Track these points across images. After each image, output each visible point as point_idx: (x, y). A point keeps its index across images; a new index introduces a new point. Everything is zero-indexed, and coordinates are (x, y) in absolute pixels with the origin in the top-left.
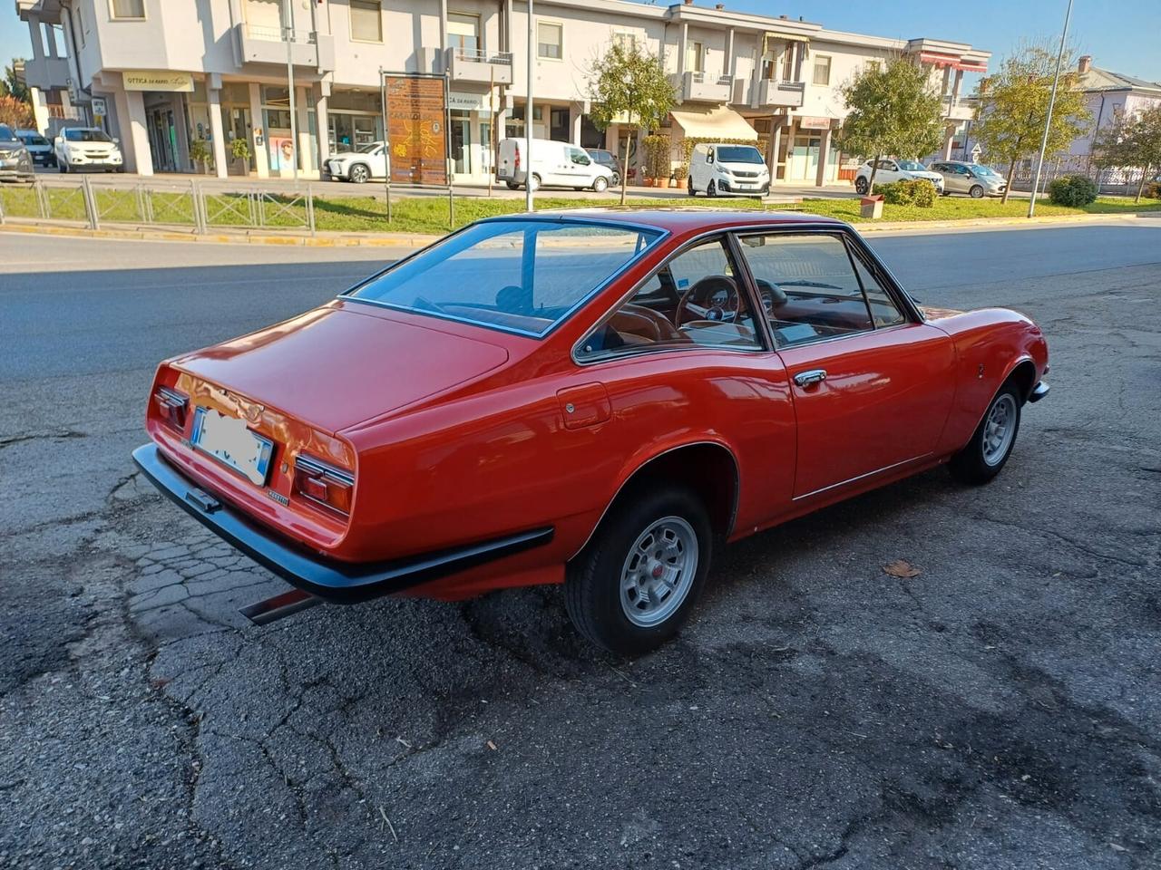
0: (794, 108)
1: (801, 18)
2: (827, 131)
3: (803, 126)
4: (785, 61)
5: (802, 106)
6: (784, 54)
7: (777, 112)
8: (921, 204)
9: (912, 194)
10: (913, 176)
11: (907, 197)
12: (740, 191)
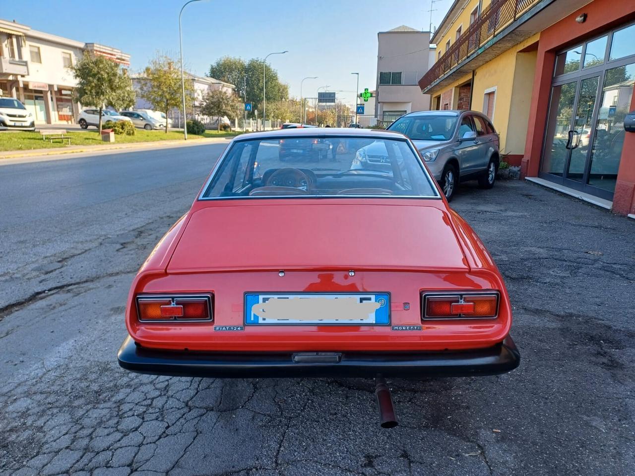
0: (23, 76)
1: (14, 21)
2: (47, 92)
3: (31, 87)
4: (8, 45)
5: (28, 75)
6: (6, 41)
7: (11, 78)
8: (129, 134)
9: (123, 128)
10: (115, 119)
11: (121, 130)
12: (14, 126)
